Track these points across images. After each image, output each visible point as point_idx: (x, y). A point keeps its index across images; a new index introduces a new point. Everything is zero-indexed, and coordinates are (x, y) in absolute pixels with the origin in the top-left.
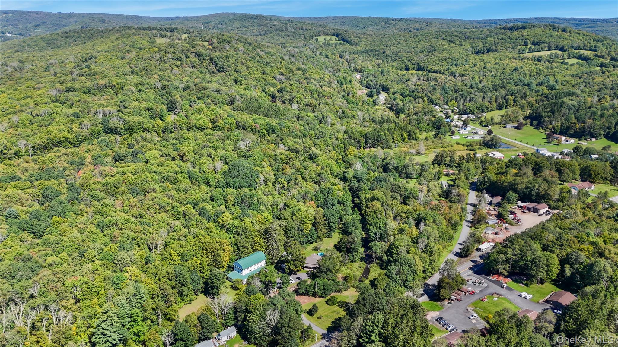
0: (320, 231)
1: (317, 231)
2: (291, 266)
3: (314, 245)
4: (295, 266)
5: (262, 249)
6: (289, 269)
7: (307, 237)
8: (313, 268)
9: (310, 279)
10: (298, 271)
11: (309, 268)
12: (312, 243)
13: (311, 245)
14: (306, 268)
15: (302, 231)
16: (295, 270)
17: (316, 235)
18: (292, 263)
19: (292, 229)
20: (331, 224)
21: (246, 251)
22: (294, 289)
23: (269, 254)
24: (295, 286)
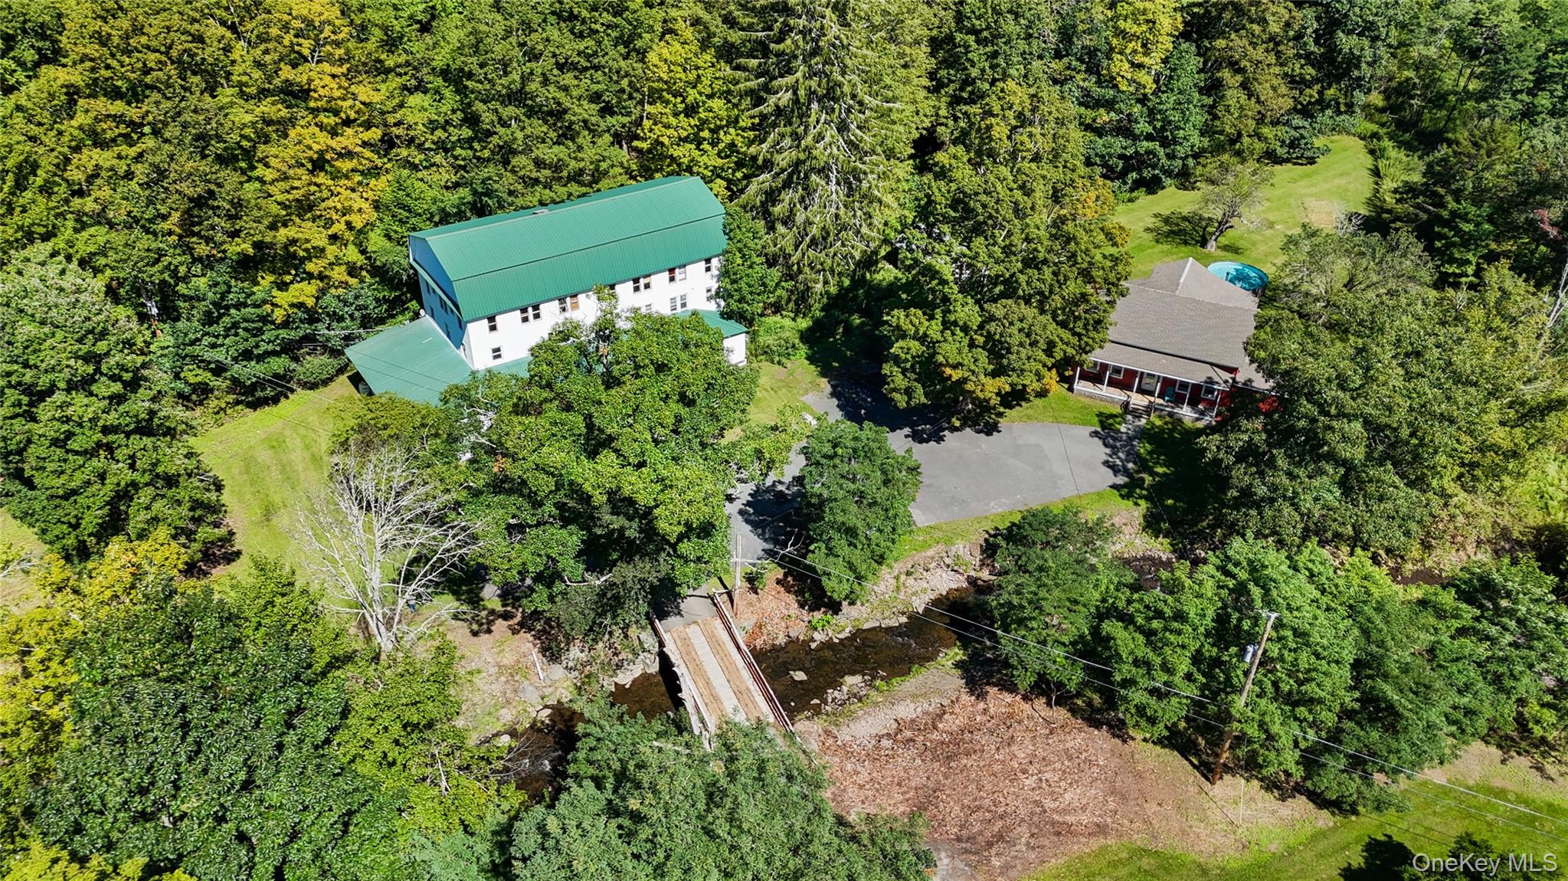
0: (1234, 96)
1: (1213, 88)
2: (951, 349)
3: (1173, 200)
4: (997, 350)
5: (710, 159)
6: (928, 369)
7: (1124, 130)
8: (1173, 391)
9: (1127, 491)
10: (1015, 397)
11: (1125, 380)
12: (1152, 186)
13: (1144, 199)
14: (1095, 376)
15: (1092, 62)
16: (990, 388)
17: (1198, 118)
18: (966, 311)
19: (1010, 26)
20: (1346, 42)
21: (551, 153)
22: (945, 582)
23: (764, 211)
24: (967, 549)
